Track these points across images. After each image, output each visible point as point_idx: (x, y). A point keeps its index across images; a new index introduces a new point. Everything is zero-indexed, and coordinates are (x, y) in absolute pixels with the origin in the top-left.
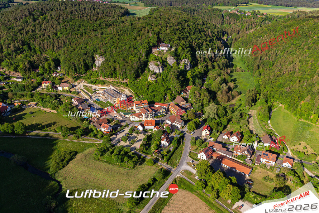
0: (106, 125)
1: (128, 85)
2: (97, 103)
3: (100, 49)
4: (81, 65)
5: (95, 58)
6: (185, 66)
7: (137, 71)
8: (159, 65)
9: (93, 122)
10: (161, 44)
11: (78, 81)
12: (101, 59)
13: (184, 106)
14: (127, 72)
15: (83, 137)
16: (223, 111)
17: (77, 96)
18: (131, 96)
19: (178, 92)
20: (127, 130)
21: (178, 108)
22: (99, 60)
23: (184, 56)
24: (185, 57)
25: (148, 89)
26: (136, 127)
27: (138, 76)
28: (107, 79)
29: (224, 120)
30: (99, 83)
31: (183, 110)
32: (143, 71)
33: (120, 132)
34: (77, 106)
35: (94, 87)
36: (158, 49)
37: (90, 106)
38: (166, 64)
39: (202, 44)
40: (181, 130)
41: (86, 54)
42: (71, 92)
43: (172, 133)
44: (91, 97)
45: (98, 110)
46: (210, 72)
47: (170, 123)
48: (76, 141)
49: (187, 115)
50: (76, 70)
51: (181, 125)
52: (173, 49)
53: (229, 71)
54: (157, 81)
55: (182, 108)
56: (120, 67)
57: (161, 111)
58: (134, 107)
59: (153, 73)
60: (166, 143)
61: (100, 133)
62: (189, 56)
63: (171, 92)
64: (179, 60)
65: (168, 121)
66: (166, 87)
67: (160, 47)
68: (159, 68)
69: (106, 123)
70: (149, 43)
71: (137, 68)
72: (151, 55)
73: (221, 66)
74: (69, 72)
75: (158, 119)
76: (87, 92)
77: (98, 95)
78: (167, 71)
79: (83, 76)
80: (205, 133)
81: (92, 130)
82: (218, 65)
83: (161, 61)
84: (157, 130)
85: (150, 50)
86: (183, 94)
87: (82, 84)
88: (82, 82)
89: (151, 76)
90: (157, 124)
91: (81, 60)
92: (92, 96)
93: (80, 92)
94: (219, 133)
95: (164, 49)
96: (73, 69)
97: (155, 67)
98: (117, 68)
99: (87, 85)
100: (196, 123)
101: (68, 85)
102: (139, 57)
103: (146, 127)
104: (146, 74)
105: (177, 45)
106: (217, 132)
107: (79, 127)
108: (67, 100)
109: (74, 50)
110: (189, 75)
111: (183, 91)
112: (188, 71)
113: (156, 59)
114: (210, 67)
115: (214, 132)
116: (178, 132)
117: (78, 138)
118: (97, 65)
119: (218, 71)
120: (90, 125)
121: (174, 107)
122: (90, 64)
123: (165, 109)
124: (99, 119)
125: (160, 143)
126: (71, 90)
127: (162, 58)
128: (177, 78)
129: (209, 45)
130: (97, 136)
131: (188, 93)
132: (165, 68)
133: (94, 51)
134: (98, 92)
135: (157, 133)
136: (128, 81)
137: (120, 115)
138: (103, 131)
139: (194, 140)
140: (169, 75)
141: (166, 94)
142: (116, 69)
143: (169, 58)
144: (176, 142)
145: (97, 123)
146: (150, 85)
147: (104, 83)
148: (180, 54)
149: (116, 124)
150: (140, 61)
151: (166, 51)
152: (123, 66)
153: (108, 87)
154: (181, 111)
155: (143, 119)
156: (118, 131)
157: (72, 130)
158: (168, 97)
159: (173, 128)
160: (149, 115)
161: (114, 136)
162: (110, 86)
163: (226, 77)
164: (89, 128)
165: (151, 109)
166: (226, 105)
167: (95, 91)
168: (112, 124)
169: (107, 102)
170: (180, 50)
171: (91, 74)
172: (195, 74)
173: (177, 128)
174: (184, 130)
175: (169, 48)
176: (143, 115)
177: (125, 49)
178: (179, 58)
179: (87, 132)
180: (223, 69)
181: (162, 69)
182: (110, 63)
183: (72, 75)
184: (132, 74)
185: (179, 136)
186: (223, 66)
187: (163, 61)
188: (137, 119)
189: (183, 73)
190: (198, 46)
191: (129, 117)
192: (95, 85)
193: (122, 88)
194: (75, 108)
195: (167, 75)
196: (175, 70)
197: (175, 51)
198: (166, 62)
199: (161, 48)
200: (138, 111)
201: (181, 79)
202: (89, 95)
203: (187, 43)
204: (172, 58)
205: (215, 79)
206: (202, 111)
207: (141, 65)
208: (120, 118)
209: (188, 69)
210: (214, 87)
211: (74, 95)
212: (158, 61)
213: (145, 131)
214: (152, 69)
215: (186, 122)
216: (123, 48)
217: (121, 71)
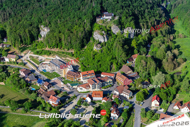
0: (54, 97)
1: (73, 55)
2: (44, 74)
3: (44, 19)
4: (27, 36)
5: (40, 29)
6: (129, 35)
7: (83, 41)
8: (104, 35)
9: (41, 95)
10: (104, 13)
11: (24, 52)
12: (46, 30)
13: (130, 75)
14: (72, 42)
15: (32, 110)
16: (171, 80)
17: (24, 67)
18: (77, 66)
19: (124, 61)
20: (75, 102)
21: (125, 78)
22: (44, 31)
23: (128, 24)
24: (128, 26)
25: (94, 59)
26: (84, 99)
27: (83, 46)
28: (53, 50)
29: (173, 90)
30: (45, 54)
31: (131, 80)
32: (88, 41)
33: (68, 104)
34: (24, 78)
35: (40, 57)
36: (102, 18)
37: (37, 77)
38: (110, 33)
39: (144, 12)
40: (130, 100)
41: (31, 25)
42: (17, 63)
43: (120, 104)
44: (37, 68)
45: (45, 81)
46: (154, 39)
47: (118, 93)
48: (25, 114)
49: (135, 85)
50: (22, 41)
51: (129, 95)
52: (117, 18)
53: (172, 38)
54: (102, 50)
55: (129, 78)
56: (65, 38)
57: (108, 82)
58: (81, 78)
59: (98, 42)
60: (116, 115)
61: (49, 106)
62: (133, 24)
63: (116, 62)
64: (123, 28)
65: (115, 92)
66: (111, 56)
67: (103, 16)
68: (104, 37)
69: (54, 95)
70: (93, 12)
71: (82, 38)
72: (95, 24)
73: (164, 33)
74: (15, 43)
75: (106, 90)
76: (34, 63)
77: (44, 66)
78: (112, 41)
79: (29, 47)
80: (155, 104)
81: (40, 103)
82: (161, 32)
83: (106, 30)
84: (105, 101)
85: (94, 20)
86: (128, 62)
87: (28, 55)
88: (29, 53)
89: (96, 46)
90: (105, 95)
91: (27, 31)
92: (39, 67)
93: (27, 63)
94: (169, 104)
95: (108, 18)
96: (19, 40)
97: (99, 36)
98: (63, 38)
99: (34, 55)
100: (144, 93)
101: (15, 56)
102: (84, 27)
103: (94, 98)
104: (91, 44)
105: (121, 13)
106: (167, 103)
107: (27, 100)
108: (14, 71)
109: (20, 21)
110: (134, 44)
111: (129, 60)
112: (132, 39)
113: (101, 28)
114: (153, 34)
115: (164, 102)
116: (127, 103)
117: (26, 111)
118: (43, 36)
119: (161, 38)
120: (38, 98)
121: (120, 76)
122: (35, 35)
123: (112, 79)
124: (46, 91)
125: (110, 115)
126: (17, 61)
127: (106, 27)
128: (123, 47)
129: (150, 12)
130: (45, 109)
131: (133, 62)
132: (110, 37)
133: (39, 21)
134: (44, 63)
135: (106, 105)
136: (73, 51)
137: (68, 86)
138: (51, 104)
139: (145, 112)
140: (115, 45)
141: (112, 64)
142: (61, 39)
143: (113, 27)
144: (126, 114)
145: (45, 95)
146: (95, 54)
147: (49, 53)
148: (123, 22)
149: (64, 96)
150: (84, 31)
151: (110, 20)
152: (68, 36)
153: (54, 57)
154: (128, 81)
155: (91, 89)
156: (67, 103)
157: (21, 103)
158: (114, 66)
159: (121, 99)
160: (97, 85)
161: (62, 109)
162: (56, 56)
163: (170, 43)
164: (38, 100)
165: (98, 79)
166: (172, 72)
167: (41, 62)
168: (60, 96)
169: (53, 73)
170: (123, 19)
171: (37, 45)
172: (139, 42)
173: (125, 98)
174: (132, 100)
175: (112, 17)
176: (91, 86)
177: (69, 19)
178: (123, 26)
179: (35, 105)
180: (166, 36)
181: (107, 38)
182: (55, 34)
183: (18, 46)
184: (78, 44)
185: (128, 108)
186: (166, 32)
187: (108, 31)
188: (84, 90)
189: (127, 42)
190: (141, 13)
191: (76, 88)
192: (41, 55)
193: (67, 58)
194: (22, 80)
195: (112, 44)
196: (120, 39)
197: (119, 20)
198: (110, 31)
199: (105, 17)
200: (85, 81)
201: (126, 48)
202: (36, 66)
203: (130, 12)
204: (116, 26)
205: (159, 46)
206: (149, 80)
207: (85, 34)
208: (67, 89)
209: (132, 37)
210: (159, 55)
211: (21, 67)
212: (102, 31)
213: (93, 103)
214: (97, 39)
215: (135, 92)
216: (68, 18)
217: (66, 42)
